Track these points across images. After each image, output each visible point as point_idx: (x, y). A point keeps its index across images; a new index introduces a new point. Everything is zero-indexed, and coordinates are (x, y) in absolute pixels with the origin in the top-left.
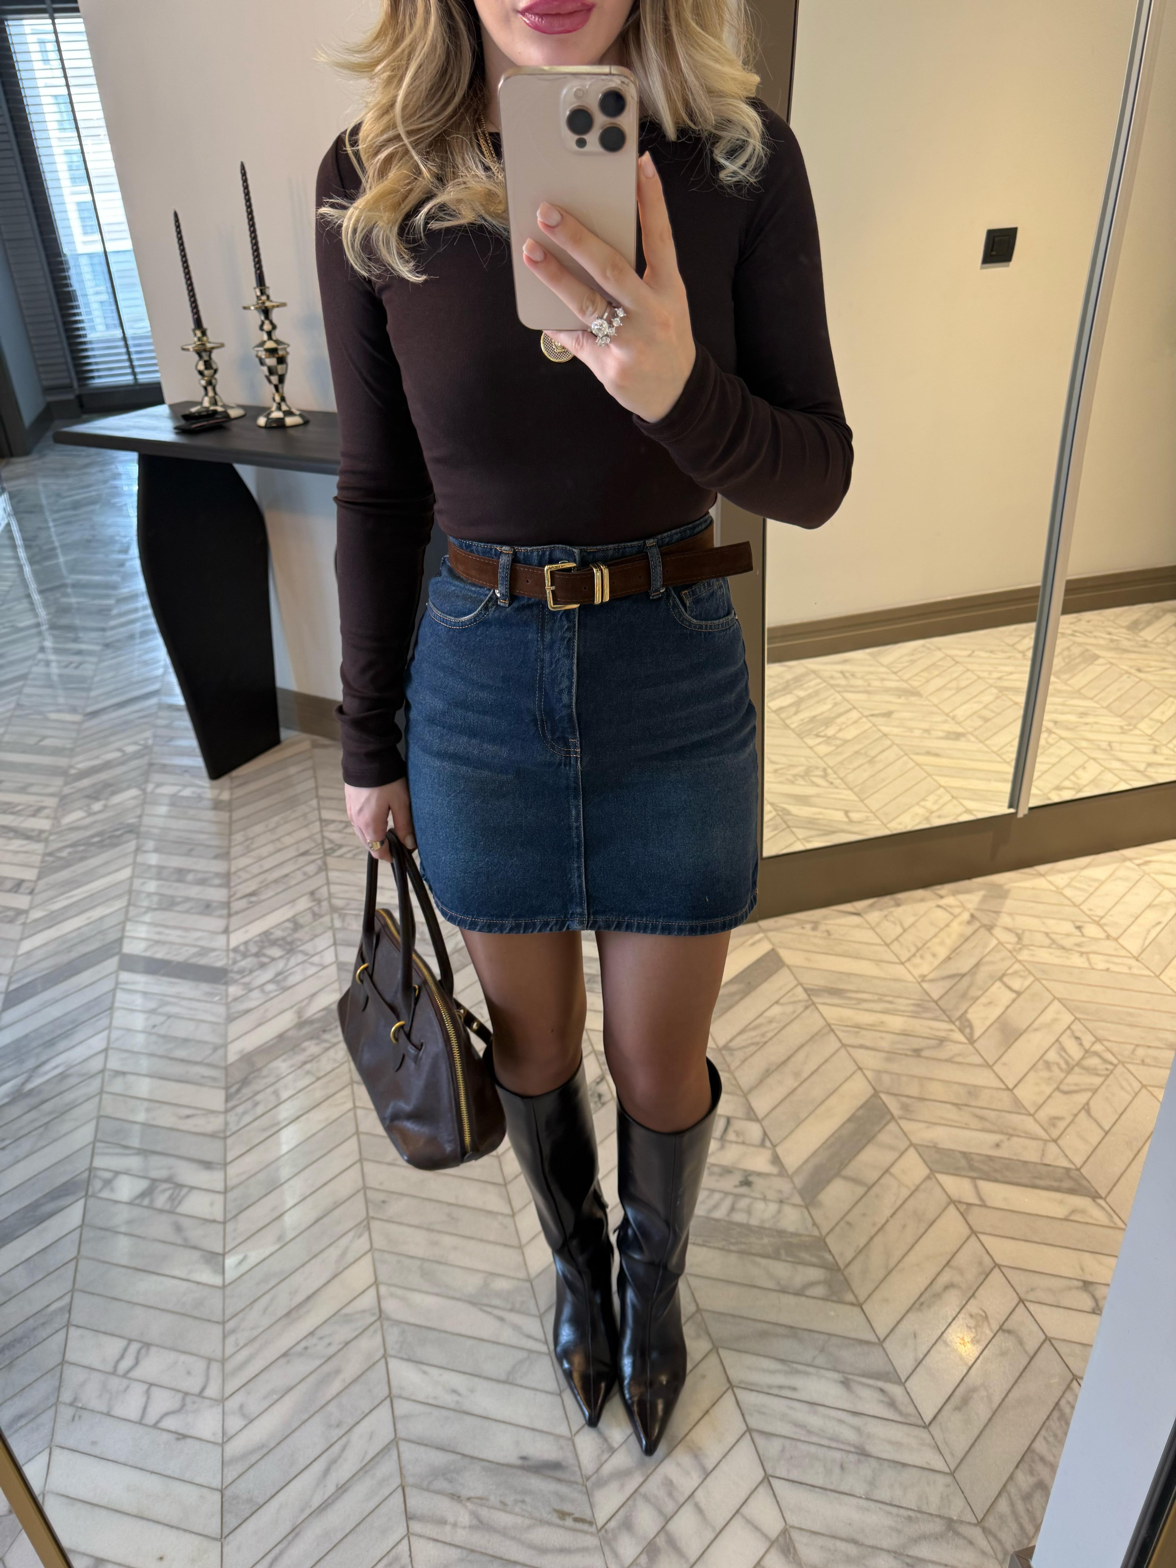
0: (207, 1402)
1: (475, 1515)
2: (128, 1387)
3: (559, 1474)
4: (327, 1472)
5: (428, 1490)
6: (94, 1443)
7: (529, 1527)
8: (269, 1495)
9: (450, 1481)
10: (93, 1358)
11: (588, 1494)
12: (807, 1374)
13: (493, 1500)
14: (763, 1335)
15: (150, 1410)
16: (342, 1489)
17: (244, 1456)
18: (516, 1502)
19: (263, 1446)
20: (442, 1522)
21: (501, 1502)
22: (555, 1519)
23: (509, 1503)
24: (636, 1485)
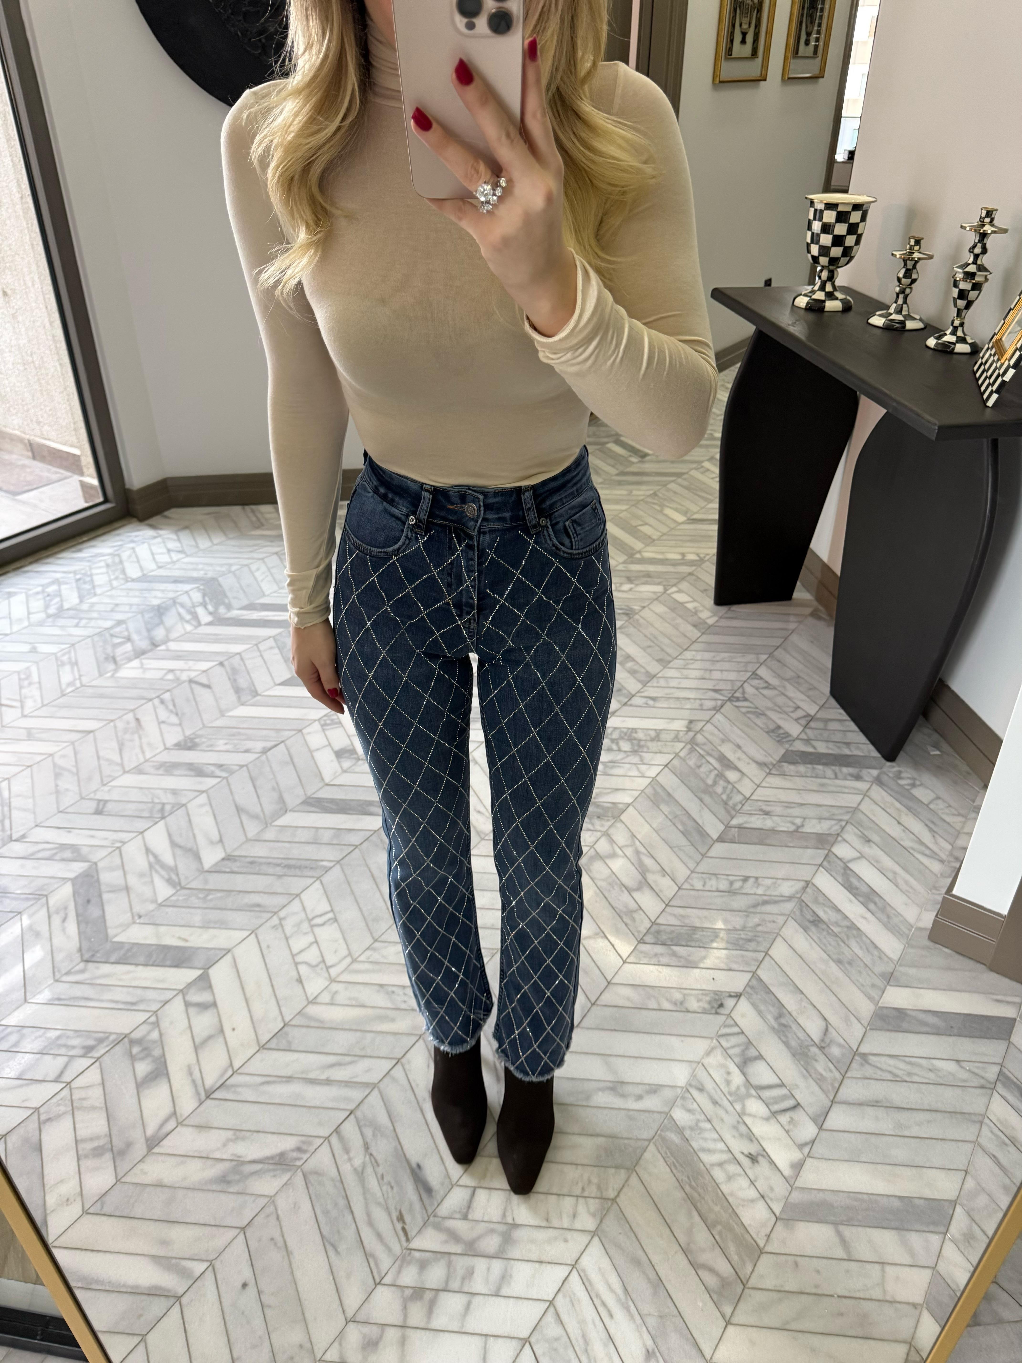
0: (326, 975)
1: (364, 1166)
2: (306, 933)
3: (424, 1196)
4: (332, 1066)
5: (360, 1128)
6: (268, 947)
7: (379, 1204)
8: (299, 1049)
9: (374, 1135)
10: (309, 904)
11: (425, 1224)
12: (632, 1317)
13: (380, 1170)
14: (636, 1262)
15: (303, 954)
16: (328, 1082)
17: (310, 1018)
18: (389, 1183)
19: (322, 1022)
20: (347, 1150)
21: (382, 1176)
22: (395, 1215)
23: (385, 1180)
24: (453, 1251)
